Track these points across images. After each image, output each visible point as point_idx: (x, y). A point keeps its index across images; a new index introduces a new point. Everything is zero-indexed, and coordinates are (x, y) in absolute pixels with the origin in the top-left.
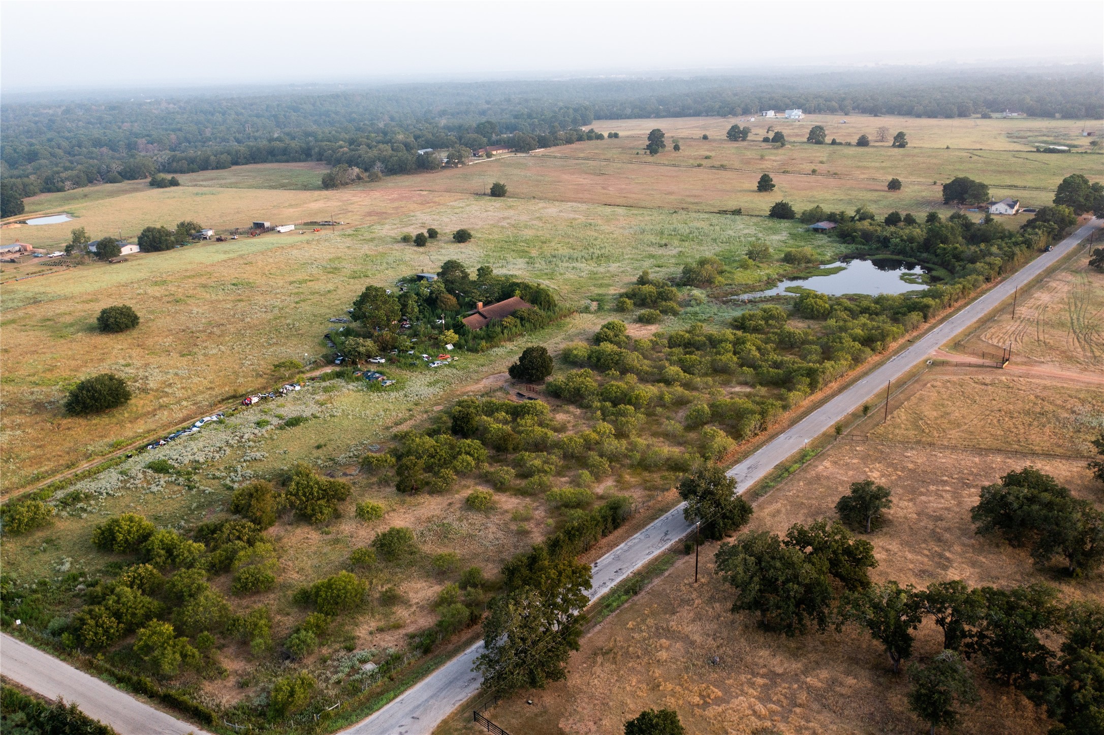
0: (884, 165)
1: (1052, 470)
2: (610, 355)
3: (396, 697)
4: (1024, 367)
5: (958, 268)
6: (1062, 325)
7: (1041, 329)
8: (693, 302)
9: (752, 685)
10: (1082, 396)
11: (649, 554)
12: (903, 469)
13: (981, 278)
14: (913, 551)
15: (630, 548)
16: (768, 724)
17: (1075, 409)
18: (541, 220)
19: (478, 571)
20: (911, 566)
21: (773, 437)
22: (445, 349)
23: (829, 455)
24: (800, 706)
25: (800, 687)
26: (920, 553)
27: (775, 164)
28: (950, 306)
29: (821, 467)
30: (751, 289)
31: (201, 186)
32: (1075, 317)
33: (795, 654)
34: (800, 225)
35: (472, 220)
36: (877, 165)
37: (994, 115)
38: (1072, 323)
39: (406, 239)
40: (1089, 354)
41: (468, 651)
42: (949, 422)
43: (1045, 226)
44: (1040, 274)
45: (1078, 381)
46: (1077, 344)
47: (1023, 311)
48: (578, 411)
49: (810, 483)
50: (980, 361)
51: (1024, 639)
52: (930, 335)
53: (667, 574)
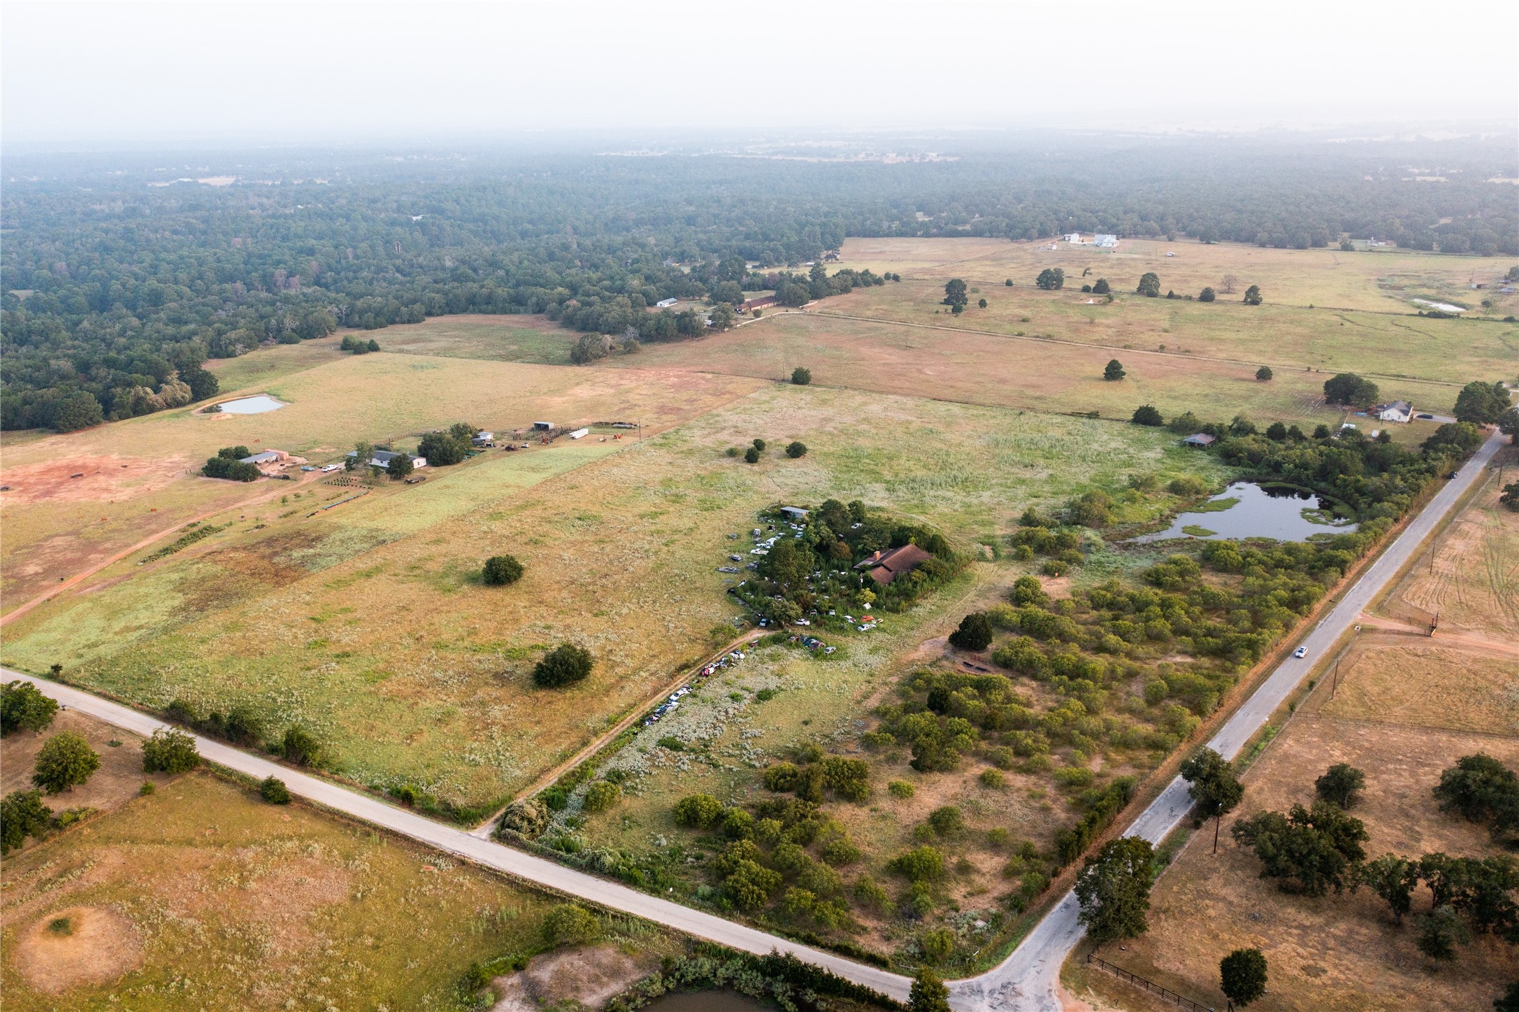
0: (1241, 335)
1: (1493, 749)
2: (1043, 620)
3: (1017, 946)
4: (1451, 636)
5: (1363, 505)
6: (1481, 583)
7: (1461, 588)
8: (1093, 549)
9: (1290, 934)
10: (1511, 670)
11: (1164, 828)
12: (1361, 748)
13: (1390, 520)
14: (1388, 826)
15: (1146, 823)
16: (1311, 962)
17: (1507, 685)
18: (869, 423)
19: (1031, 845)
20: (1389, 839)
21: (1231, 714)
22: (864, 609)
23: (1290, 733)
24: (1331, 949)
25: (1327, 936)
26: (1393, 827)
27: (1110, 332)
28: (1363, 556)
29: (1286, 746)
30: (1147, 529)
31: (408, 352)
32: (1493, 573)
33: (1316, 910)
34: (1172, 436)
35: (790, 422)
36: (1233, 335)
37: (1357, 244)
38: (1491, 581)
39: (732, 453)
40: (1512, 621)
41: (1054, 910)
42: (1392, 699)
43: (1448, 449)
44: (1449, 512)
45: (1505, 653)
46: (1500, 609)
47: (1440, 563)
48: (1034, 684)
49: (1280, 762)
50: (1408, 628)
51: (1498, 896)
52: (1350, 594)
53: (1186, 846)
